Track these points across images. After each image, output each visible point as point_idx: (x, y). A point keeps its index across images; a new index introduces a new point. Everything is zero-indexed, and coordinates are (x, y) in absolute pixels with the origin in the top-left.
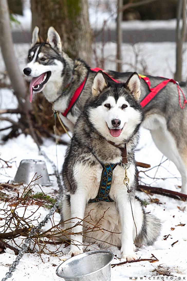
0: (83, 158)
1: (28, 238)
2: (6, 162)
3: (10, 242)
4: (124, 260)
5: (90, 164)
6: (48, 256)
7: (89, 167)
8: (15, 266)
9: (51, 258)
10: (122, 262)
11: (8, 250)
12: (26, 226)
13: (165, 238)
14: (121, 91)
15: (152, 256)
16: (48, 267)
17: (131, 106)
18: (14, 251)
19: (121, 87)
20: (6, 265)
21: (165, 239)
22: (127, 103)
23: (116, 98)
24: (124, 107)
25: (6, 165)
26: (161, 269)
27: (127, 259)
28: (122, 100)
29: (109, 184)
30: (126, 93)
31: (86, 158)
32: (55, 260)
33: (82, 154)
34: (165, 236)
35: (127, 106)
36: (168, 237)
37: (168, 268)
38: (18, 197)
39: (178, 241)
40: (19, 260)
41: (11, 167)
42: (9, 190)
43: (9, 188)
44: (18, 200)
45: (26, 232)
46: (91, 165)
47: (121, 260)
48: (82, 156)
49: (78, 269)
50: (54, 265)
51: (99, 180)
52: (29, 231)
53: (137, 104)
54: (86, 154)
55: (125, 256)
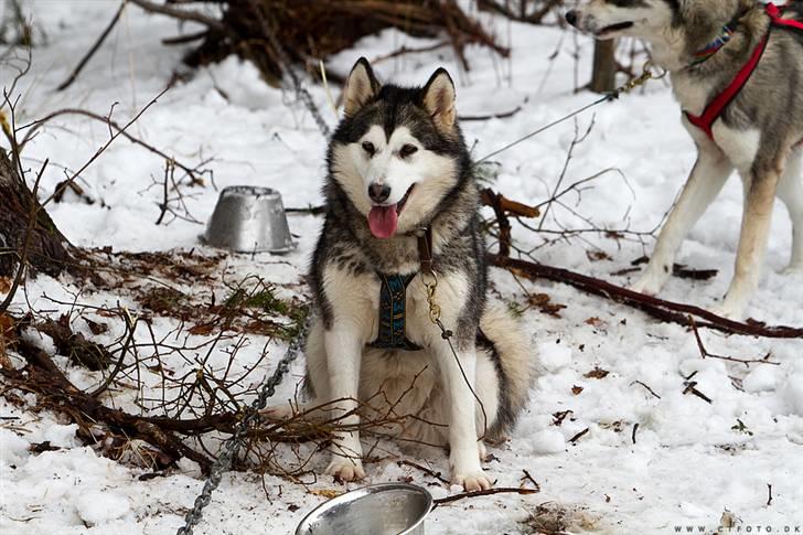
0: (339, 251)
1: (233, 438)
2: (189, 172)
3: (190, 442)
4: (457, 489)
5: (353, 268)
6: (279, 481)
7: (352, 274)
8: (200, 508)
9: (287, 485)
10: (452, 495)
11: (185, 462)
12: (230, 404)
13: (556, 419)
14: (404, 113)
15: (525, 475)
16: (279, 512)
17: (427, 148)
18: (200, 464)
19: (407, 103)
20: (180, 510)
21: (556, 423)
22: (415, 142)
23: (389, 131)
24: (406, 152)
25: (188, 179)
26: (545, 517)
27: (464, 485)
28: (403, 135)
29: (396, 317)
30: (415, 117)
31: (347, 254)
32: (294, 493)
33: (337, 241)
34: (558, 414)
35: (415, 149)
36: (564, 417)
37: (561, 514)
38: (212, 306)
39: (587, 430)
40: (210, 492)
41: (200, 182)
42: (192, 279)
43: (191, 275)
44: (212, 313)
45: (230, 422)
46: (356, 270)
47: (452, 487)
48: (336, 246)
49: (347, 525)
50: (293, 508)
51: (376, 306)
52: (238, 421)
53: (444, 141)
54: (347, 245)
55: (460, 477)
